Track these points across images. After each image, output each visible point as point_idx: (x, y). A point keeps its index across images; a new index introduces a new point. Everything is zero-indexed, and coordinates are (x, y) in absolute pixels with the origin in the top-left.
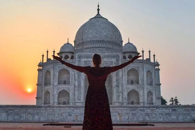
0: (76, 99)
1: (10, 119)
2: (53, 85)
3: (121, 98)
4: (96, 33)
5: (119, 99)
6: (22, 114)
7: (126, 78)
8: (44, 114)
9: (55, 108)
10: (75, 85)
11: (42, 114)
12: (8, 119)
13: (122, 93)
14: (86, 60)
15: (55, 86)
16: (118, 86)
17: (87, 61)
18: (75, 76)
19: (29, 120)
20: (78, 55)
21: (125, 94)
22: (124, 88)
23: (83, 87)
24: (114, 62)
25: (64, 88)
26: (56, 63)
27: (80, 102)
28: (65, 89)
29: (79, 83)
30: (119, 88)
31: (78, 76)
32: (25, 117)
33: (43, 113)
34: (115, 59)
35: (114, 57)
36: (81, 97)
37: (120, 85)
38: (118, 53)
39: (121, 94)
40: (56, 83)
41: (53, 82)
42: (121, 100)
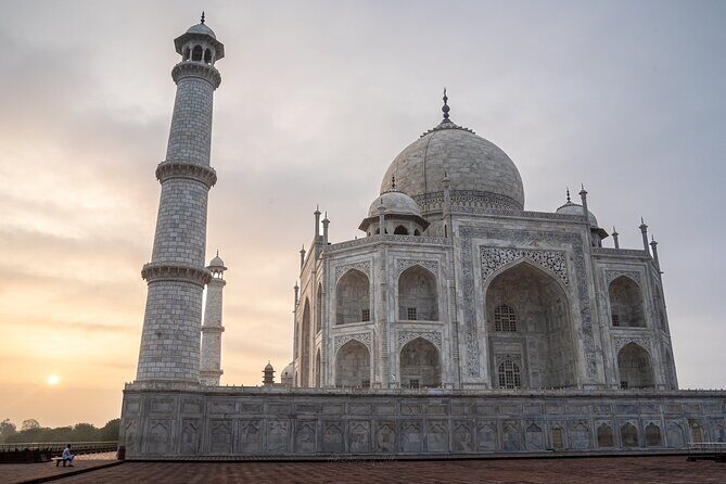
0: (464, 370)
1: (304, 445)
2: (384, 321)
3: (600, 368)
4: (472, 169)
5: (595, 372)
6: (358, 423)
7: (609, 306)
8: (440, 423)
9: (479, 401)
10: (456, 324)
11: (434, 423)
12: (296, 446)
13: (603, 354)
14: (484, 242)
15: (392, 325)
16: (587, 331)
17: (489, 247)
18: (454, 294)
19: (385, 450)
20: (460, 226)
21: (612, 355)
22: (607, 336)
23: (483, 329)
24: (567, 254)
25: (420, 333)
26: (390, 246)
27: (474, 381)
28: (423, 336)
29: (470, 314)
30: (591, 336)
31: (465, 295)
32: (365, 439)
33: (437, 420)
34: (571, 246)
35: (567, 238)
36: (478, 363)
37: (595, 327)
38: (577, 228)
39: (599, 357)
40: (393, 316)
41: (385, 310)
42: (601, 378)
